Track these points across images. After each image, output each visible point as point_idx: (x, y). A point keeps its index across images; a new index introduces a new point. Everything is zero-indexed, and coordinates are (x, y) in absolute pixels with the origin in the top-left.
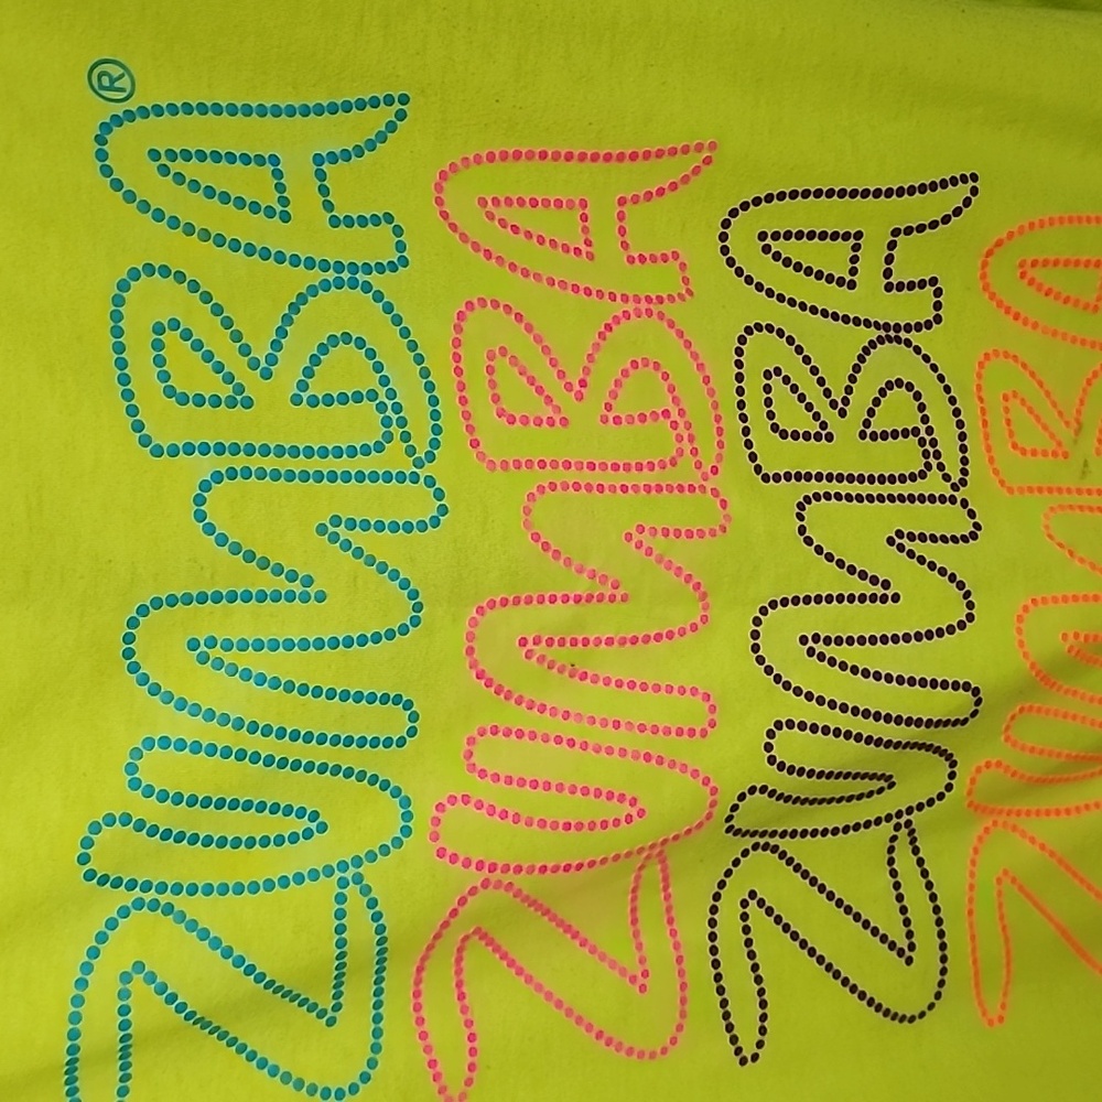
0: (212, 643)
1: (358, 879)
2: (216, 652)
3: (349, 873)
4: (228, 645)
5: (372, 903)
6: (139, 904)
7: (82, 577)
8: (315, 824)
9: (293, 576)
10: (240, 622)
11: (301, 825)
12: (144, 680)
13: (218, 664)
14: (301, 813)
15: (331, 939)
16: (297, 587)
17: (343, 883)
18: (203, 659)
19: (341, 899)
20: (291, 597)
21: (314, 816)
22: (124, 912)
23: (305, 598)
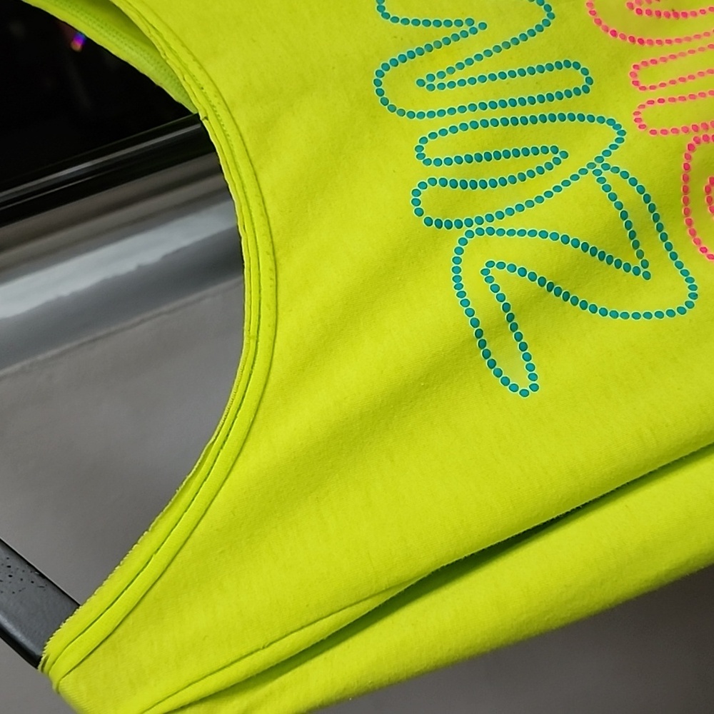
0: (431, 77)
1: (606, 167)
2: (437, 82)
3: (599, 166)
4: (441, 75)
5: (625, 175)
6: (470, 234)
7: (334, 68)
8: (558, 154)
9: (459, 23)
10: (442, 60)
11: (550, 157)
12: (402, 113)
13: (442, 86)
14: (545, 150)
15: (610, 205)
16: (465, 28)
17: (597, 173)
18: (431, 88)
19: (601, 180)
20: (465, 34)
21: (555, 150)
22: (463, 242)
23: (474, 31)
